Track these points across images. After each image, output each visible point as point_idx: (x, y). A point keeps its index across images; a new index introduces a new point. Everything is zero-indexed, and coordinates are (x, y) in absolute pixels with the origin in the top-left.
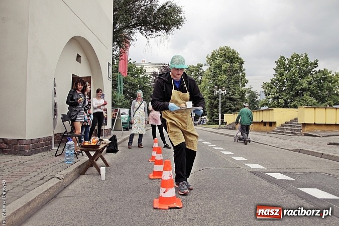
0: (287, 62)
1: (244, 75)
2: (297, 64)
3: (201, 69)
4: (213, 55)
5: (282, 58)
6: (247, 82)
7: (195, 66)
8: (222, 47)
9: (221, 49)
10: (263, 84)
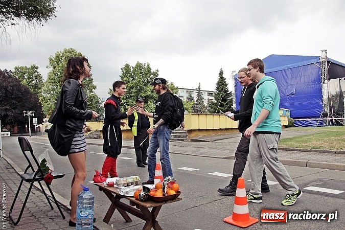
0: (132, 70)
1: (91, 81)
2: (141, 73)
3: (36, 71)
4: (57, 57)
5: (127, 66)
6: (95, 88)
7: (28, 67)
8: (67, 49)
9: (66, 51)
10: (109, 91)
